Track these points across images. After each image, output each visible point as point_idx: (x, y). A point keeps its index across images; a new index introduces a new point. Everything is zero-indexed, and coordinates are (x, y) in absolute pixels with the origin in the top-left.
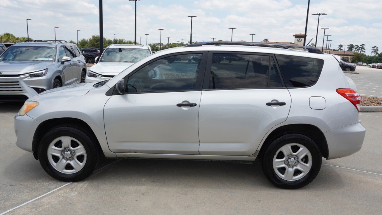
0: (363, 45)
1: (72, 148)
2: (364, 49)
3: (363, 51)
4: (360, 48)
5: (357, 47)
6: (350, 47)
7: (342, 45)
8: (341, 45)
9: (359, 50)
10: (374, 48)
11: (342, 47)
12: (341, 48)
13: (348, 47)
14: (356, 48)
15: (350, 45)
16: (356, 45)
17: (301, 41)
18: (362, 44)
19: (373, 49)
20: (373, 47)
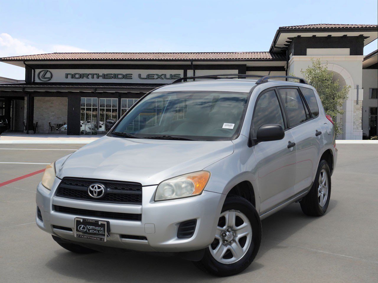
1: (225, 227)
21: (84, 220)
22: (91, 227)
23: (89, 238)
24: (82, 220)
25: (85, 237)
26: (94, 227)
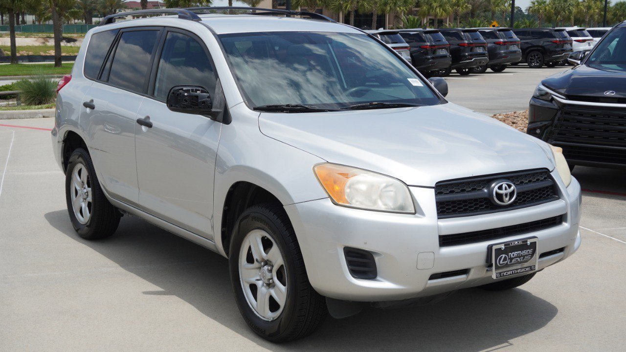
21: (506, 244)
22: (515, 253)
23: (515, 272)
24: (503, 247)
25: (509, 273)
26: (519, 252)
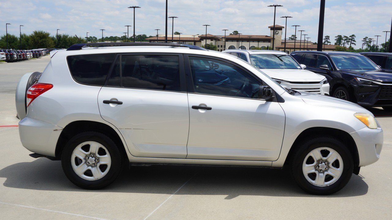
0: (353, 35)
2: (354, 41)
3: (353, 43)
4: (350, 39)
5: (346, 38)
6: (338, 38)
7: (329, 37)
8: (327, 36)
9: (349, 42)
10: (366, 39)
11: (329, 38)
12: (328, 41)
13: (336, 38)
14: (345, 40)
15: (339, 36)
16: (345, 37)
17: (278, 34)
18: (351, 35)
19: (364, 41)
20: (364, 39)
